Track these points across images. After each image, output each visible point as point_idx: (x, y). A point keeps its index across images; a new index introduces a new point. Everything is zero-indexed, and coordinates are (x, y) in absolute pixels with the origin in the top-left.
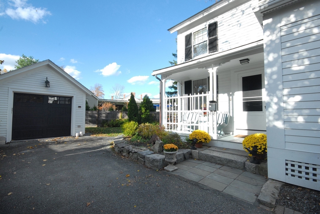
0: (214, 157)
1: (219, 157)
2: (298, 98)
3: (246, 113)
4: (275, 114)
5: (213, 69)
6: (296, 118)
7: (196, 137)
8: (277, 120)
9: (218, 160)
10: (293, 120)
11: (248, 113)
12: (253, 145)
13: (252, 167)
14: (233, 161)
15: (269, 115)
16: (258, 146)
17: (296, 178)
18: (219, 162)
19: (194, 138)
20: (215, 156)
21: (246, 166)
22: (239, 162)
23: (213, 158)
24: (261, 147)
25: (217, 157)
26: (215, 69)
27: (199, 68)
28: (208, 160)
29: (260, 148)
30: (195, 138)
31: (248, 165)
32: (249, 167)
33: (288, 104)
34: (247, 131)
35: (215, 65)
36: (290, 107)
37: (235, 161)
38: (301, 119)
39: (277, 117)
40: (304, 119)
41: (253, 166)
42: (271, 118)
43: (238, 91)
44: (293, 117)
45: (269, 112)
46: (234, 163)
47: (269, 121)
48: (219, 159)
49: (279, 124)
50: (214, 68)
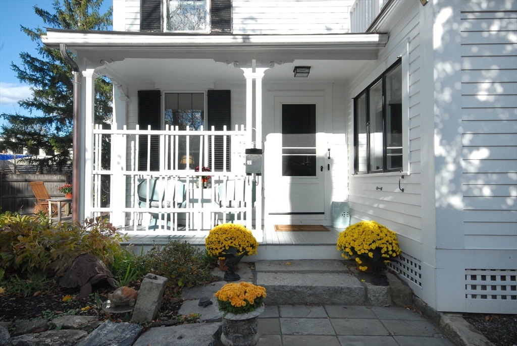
0: (299, 289)
1: (311, 288)
2: (484, 153)
3: (288, 179)
4: (451, 181)
5: (254, 71)
6: (481, 189)
7: (232, 245)
8: (453, 193)
9: (310, 295)
10: (476, 192)
11: (292, 179)
12: (373, 246)
13: (381, 294)
14: (342, 289)
15: (442, 184)
16: (382, 248)
17: (479, 298)
18: (311, 299)
19: (227, 248)
20: (301, 287)
21: (369, 296)
22: (356, 289)
23: (295, 292)
24: (387, 248)
25: (306, 288)
26: (261, 72)
27: (216, 60)
28: (282, 300)
29: (386, 250)
30: (230, 247)
31: (373, 291)
32: (375, 296)
33: (470, 163)
34: (289, 216)
35: (262, 62)
36: (472, 169)
37: (348, 288)
38: (487, 191)
39: (453, 187)
40: (492, 191)
41: (383, 291)
42: (444, 189)
43: (274, 132)
44: (476, 187)
45: (442, 178)
46: (345, 293)
47: (442, 195)
48: (310, 292)
49: (457, 202)
50: (257, 69)
